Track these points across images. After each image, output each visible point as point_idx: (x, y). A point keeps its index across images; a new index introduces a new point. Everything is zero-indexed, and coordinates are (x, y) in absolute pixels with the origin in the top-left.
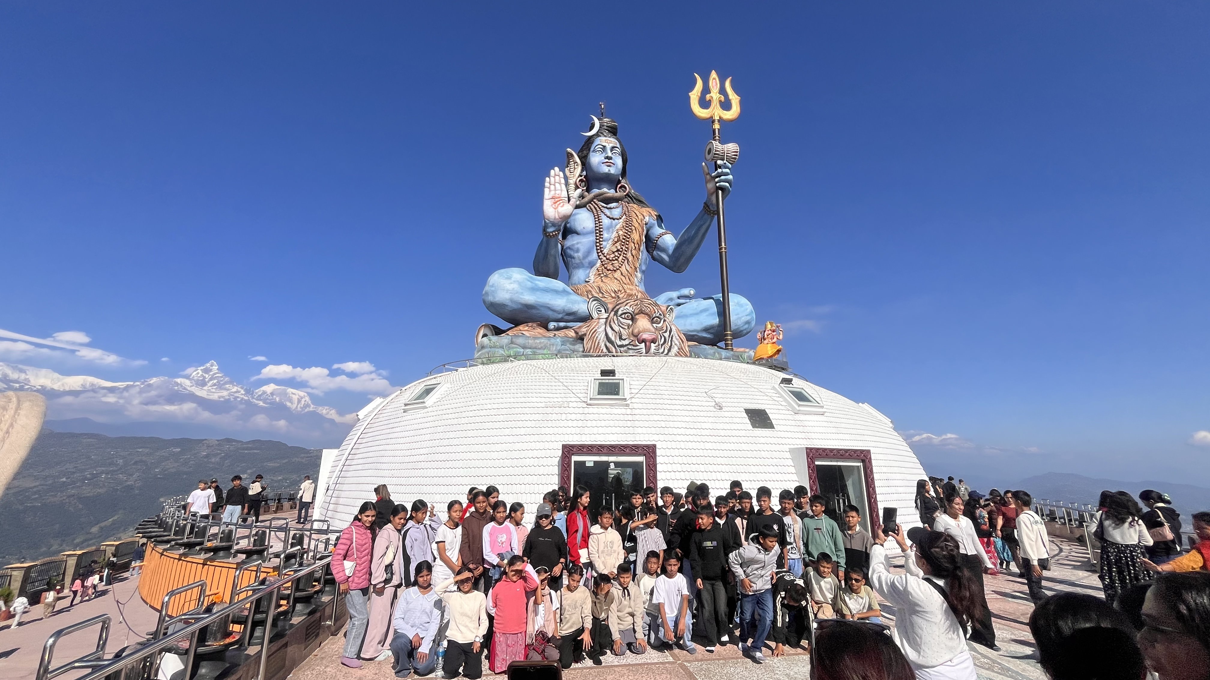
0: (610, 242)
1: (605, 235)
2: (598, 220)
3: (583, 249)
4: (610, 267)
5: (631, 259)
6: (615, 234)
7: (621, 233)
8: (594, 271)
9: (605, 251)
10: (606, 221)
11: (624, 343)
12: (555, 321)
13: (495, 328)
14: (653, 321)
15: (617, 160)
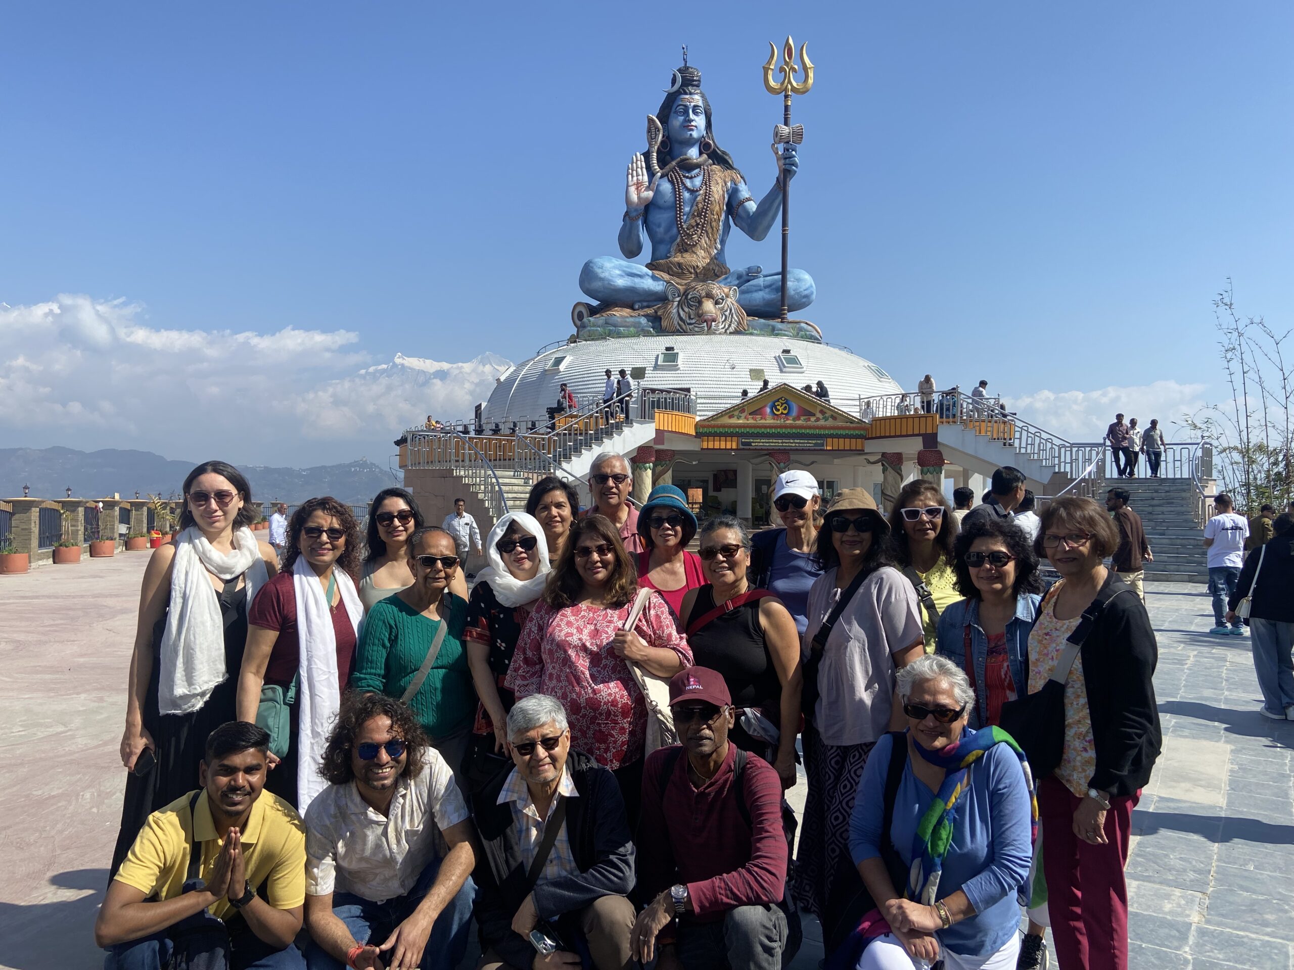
1: (686, 209)
2: (677, 194)
3: (664, 224)
4: (689, 242)
6: (694, 208)
7: (700, 206)
8: (674, 246)
9: (685, 226)
10: (685, 194)
11: (693, 321)
12: (639, 301)
13: (588, 306)
14: (717, 303)
15: (699, 121)
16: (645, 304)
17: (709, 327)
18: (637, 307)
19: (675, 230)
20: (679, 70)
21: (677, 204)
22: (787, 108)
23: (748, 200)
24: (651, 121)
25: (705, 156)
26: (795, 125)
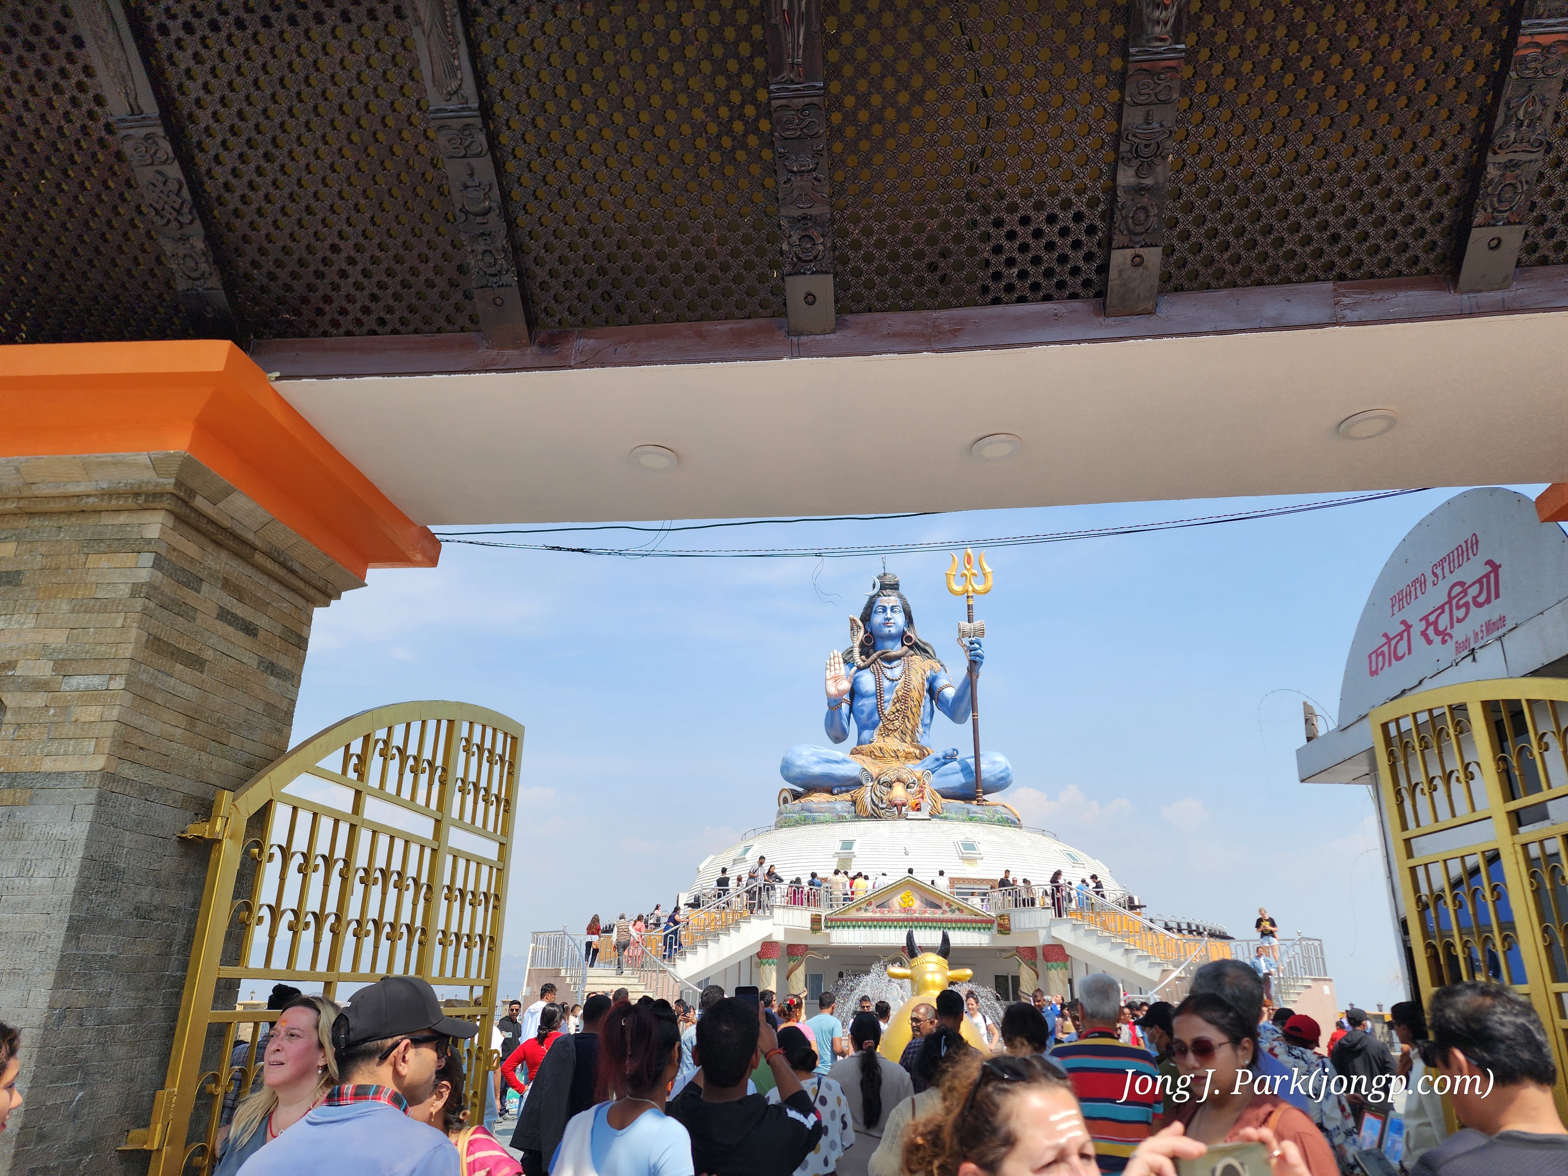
0: (891, 703)
1: (886, 697)
2: (878, 683)
3: (867, 710)
4: (891, 727)
5: (911, 716)
6: (894, 695)
7: (900, 693)
8: (876, 731)
9: (886, 712)
10: (886, 684)
11: (884, 806)
12: (839, 786)
13: (792, 791)
14: (908, 787)
15: (899, 619)
16: (844, 789)
17: (900, 812)
18: (835, 791)
19: (876, 717)
20: (879, 578)
21: (879, 694)
22: (970, 607)
23: (947, 686)
24: (853, 621)
25: (905, 648)
26: (977, 623)
